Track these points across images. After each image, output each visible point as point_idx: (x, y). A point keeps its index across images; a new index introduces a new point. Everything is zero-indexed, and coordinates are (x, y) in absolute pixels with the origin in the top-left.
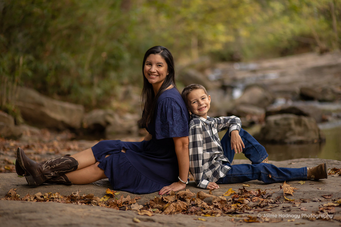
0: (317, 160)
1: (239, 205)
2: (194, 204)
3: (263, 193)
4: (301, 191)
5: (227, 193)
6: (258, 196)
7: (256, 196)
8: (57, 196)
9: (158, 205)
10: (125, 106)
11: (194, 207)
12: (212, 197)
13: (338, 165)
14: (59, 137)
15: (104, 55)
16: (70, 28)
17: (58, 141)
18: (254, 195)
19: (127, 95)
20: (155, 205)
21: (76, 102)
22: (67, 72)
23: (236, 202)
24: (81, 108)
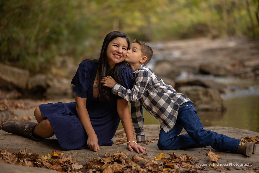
0: (231, 129)
1: (170, 169)
2: (128, 166)
3: (191, 159)
4: (225, 159)
5: (158, 158)
6: (186, 162)
7: (185, 162)
8: (6, 153)
9: (96, 166)
10: (62, 72)
11: (129, 170)
12: (145, 161)
13: (249, 134)
14: (8, 96)
15: (48, 30)
16: (21, 7)
17: (7, 99)
18: (183, 160)
19: (64, 64)
20: (94, 166)
21: (23, 68)
22: (18, 43)
23: (166, 167)
24: (27, 72)
